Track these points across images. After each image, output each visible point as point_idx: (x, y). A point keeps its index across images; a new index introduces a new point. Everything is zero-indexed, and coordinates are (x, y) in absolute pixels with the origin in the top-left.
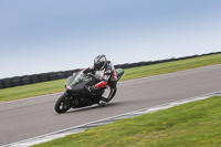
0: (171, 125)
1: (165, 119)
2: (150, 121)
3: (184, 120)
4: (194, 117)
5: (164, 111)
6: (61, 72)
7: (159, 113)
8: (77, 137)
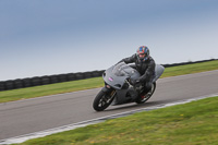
0: (188, 117)
1: (182, 112)
2: (168, 114)
3: (201, 113)
4: (210, 110)
5: (183, 106)
6: (80, 74)
7: (177, 107)
8: (98, 127)
